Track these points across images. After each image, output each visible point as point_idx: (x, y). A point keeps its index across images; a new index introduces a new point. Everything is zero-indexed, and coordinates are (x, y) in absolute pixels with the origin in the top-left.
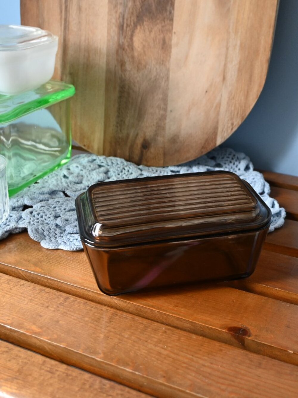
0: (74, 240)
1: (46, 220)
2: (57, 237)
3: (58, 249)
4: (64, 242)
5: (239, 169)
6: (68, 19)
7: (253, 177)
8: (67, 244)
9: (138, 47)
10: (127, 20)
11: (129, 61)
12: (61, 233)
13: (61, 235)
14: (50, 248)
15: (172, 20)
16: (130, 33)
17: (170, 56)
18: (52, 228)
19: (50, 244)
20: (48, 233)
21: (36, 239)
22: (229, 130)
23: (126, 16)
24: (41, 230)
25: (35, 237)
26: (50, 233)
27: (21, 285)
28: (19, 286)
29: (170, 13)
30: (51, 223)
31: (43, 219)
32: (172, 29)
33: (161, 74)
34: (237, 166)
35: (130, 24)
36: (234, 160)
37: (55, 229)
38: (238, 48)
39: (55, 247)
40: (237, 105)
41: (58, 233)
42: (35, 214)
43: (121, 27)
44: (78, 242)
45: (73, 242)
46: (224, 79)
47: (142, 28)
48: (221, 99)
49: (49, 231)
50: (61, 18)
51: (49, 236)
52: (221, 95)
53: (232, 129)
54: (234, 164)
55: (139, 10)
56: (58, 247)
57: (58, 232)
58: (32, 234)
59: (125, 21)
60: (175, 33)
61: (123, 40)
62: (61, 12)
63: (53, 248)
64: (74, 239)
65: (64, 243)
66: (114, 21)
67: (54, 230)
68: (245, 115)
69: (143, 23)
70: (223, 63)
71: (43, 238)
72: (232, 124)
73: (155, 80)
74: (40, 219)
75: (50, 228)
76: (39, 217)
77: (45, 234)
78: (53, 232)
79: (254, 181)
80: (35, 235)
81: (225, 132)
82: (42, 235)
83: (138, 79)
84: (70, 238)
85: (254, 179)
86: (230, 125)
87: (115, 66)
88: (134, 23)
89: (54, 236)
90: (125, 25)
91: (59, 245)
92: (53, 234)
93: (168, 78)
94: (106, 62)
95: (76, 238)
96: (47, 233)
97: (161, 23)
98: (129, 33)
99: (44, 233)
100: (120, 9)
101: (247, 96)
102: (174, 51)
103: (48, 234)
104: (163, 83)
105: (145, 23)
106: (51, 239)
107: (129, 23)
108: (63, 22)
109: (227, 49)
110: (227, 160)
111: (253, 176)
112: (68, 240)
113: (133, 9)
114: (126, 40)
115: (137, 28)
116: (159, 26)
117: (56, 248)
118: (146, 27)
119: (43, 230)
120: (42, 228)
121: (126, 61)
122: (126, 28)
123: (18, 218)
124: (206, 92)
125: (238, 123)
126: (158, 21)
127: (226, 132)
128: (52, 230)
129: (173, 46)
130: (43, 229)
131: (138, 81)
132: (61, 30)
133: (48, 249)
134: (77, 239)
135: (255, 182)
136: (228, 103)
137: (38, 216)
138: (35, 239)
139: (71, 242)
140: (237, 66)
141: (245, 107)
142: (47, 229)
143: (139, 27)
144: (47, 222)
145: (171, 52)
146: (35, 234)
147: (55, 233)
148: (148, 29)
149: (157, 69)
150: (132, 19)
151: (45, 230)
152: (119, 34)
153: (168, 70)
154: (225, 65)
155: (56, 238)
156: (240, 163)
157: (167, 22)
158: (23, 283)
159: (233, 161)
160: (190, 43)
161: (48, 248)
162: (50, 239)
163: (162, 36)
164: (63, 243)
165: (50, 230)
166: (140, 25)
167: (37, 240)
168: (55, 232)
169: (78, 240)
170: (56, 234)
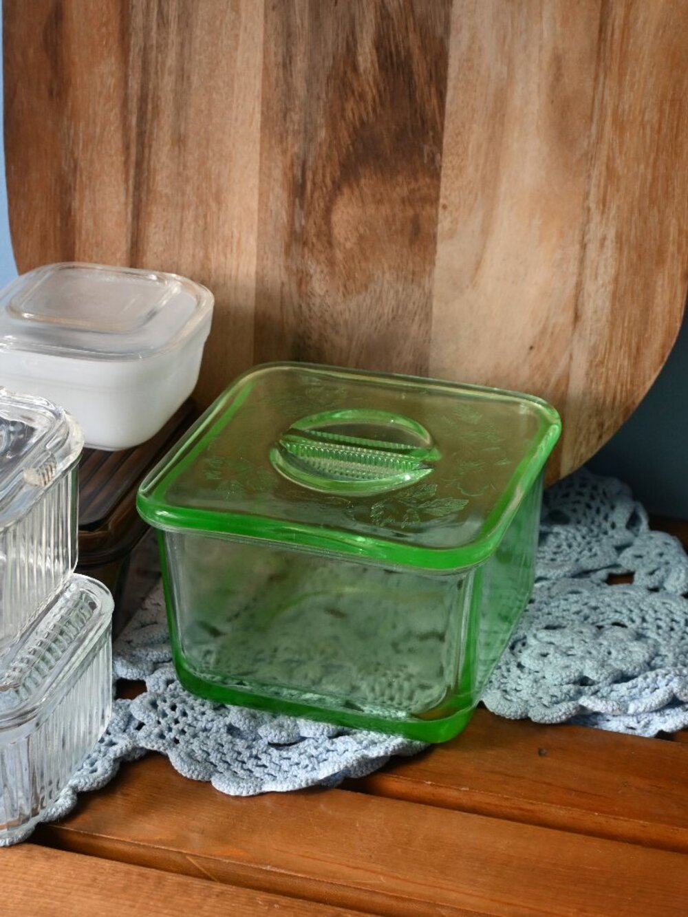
0: (293, 767)
1: (196, 719)
2: (246, 760)
3: (262, 794)
4: (269, 774)
5: (613, 526)
6: (145, 165)
7: (658, 551)
8: (278, 778)
9: (346, 239)
10: (314, 174)
11: (322, 272)
12: (249, 747)
13: (251, 752)
14: (244, 794)
15: (436, 175)
16: (322, 205)
17: (433, 263)
18: (226, 742)
19: (241, 785)
20: (219, 756)
21: (198, 776)
22: (594, 441)
23: (310, 163)
24: (200, 752)
25: (193, 772)
26: (224, 754)
27: (217, 896)
28: (214, 897)
29: (432, 160)
30: (215, 725)
31: (190, 719)
32: (437, 199)
33: (410, 306)
34: (606, 518)
35: (324, 181)
36: (598, 500)
37: (231, 742)
38: (610, 244)
39: (255, 791)
40: (613, 382)
41: (243, 750)
42: (165, 708)
43: (298, 190)
44: (304, 771)
45: (291, 773)
46: (577, 318)
47: (357, 192)
48: (569, 365)
49: (221, 750)
50: (126, 163)
51: (226, 762)
52: (571, 357)
53: (600, 437)
54: (598, 511)
55: (348, 149)
56: (261, 789)
57: (243, 747)
58: (186, 766)
59: (309, 175)
60: (445, 207)
61: (303, 222)
62: (127, 148)
63: (251, 793)
64: (291, 765)
65: (271, 776)
66: (277, 173)
67: (231, 746)
68: (633, 403)
69: (358, 181)
70: (573, 280)
71: (212, 770)
72: (601, 425)
73: (394, 318)
74: (182, 720)
75: (219, 741)
76: (177, 714)
77: (213, 760)
78: (229, 749)
79: (662, 560)
80: (193, 767)
81: (581, 444)
82: (207, 763)
83: (347, 315)
84: (282, 762)
85: (661, 555)
86: (594, 426)
87: (283, 284)
88: (334, 182)
89: (236, 759)
90: (309, 185)
91: (262, 785)
92: (231, 754)
93: (428, 316)
94: (257, 273)
95: (296, 761)
96: (217, 757)
97: (409, 183)
98: (319, 205)
99: (210, 757)
100: (295, 147)
101: (636, 357)
102: (444, 251)
103: (221, 758)
104: (415, 327)
105: (363, 181)
106: (231, 767)
107: (319, 178)
108: (132, 172)
109: (584, 247)
110: (578, 502)
111: (657, 546)
112: (278, 768)
113: (330, 147)
114: (311, 221)
115: (342, 194)
116: (402, 191)
117: (258, 791)
118: (367, 191)
119: (203, 751)
120: (201, 749)
121: (312, 271)
122: (313, 192)
123: (126, 719)
124: (531, 348)
125: (616, 422)
126: (400, 179)
127: (584, 443)
128: (227, 746)
129: (439, 238)
130: (205, 749)
131: (346, 322)
132: (127, 190)
133: (237, 797)
134: (298, 764)
135: (667, 563)
136: (587, 374)
137: (173, 712)
138: (194, 777)
139: (286, 772)
140: (610, 288)
141: (632, 383)
142: (214, 747)
143: (346, 190)
144: (203, 726)
145: (435, 251)
146: (191, 764)
147: (235, 751)
148: (374, 196)
149: (397, 292)
150: (328, 170)
151: (210, 751)
152: (292, 205)
153: (429, 296)
154: (579, 286)
155: (243, 762)
156: (613, 508)
157: (424, 181)
158: (220, 891)
159: (594, 504)
160: (486, 232)
161: (237, 794)
162: (228, 769)
163: (410, 213)
164: (267, 776)
165: (220, 747)
166: (351, 186)
167: (200, 778)
168: (236, 749)
169: (300, 766)
170: (239, 753)
